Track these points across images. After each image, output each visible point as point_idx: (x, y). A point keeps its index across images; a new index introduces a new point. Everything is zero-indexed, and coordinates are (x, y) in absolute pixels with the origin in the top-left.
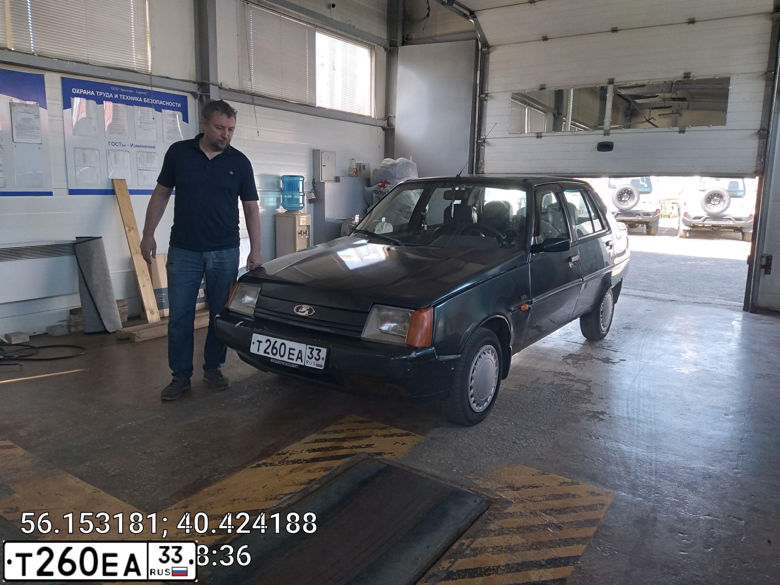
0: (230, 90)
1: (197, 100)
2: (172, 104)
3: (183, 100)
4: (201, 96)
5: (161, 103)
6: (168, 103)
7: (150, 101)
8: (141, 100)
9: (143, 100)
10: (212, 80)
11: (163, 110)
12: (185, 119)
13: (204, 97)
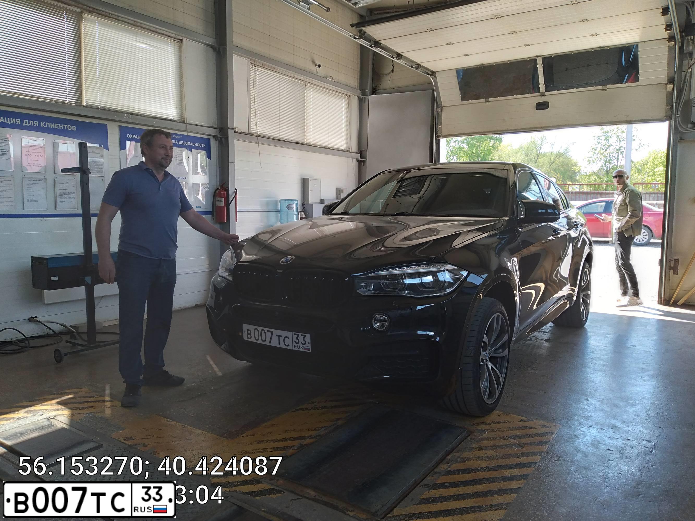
0: (242, 133)
1: (217, 142)
2: (199, 145)
3: (208, 142)
4: (221, 138)
5: (191, 144)
6: (196, 145)
7: (184, 143)
8: (177, 142)
9: (178, 142)
10: (230, 126)
11: (193, 150)
12: (209, 156)
13: (223, 139)
